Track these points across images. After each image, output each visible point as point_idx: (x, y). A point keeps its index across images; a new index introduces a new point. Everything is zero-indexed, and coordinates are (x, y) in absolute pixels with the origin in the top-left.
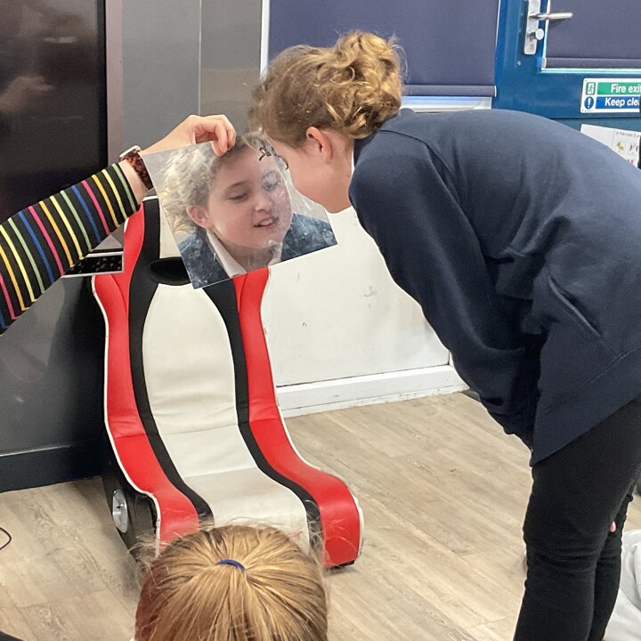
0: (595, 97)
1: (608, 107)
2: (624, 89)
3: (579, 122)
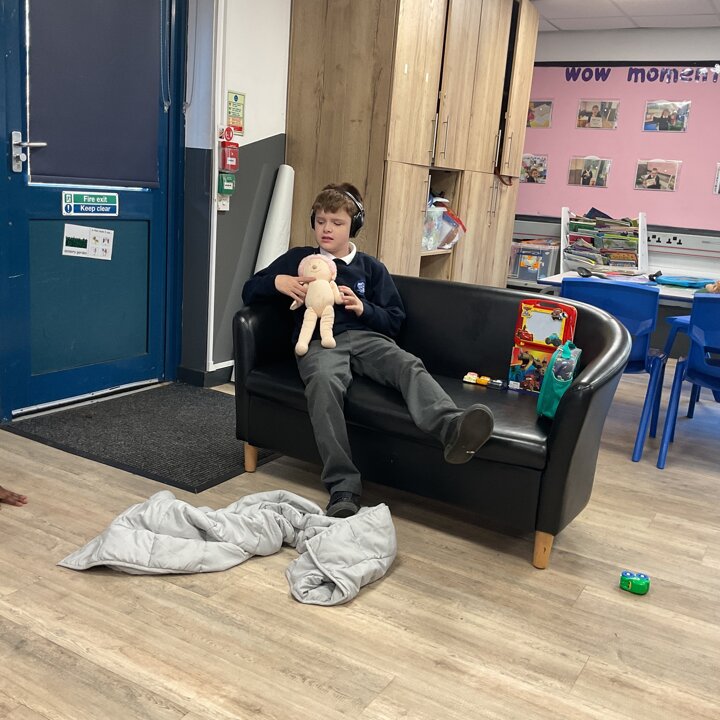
0: (72, 205)
1: (83, 212)
2: (93, 199)
3: (61, 222)
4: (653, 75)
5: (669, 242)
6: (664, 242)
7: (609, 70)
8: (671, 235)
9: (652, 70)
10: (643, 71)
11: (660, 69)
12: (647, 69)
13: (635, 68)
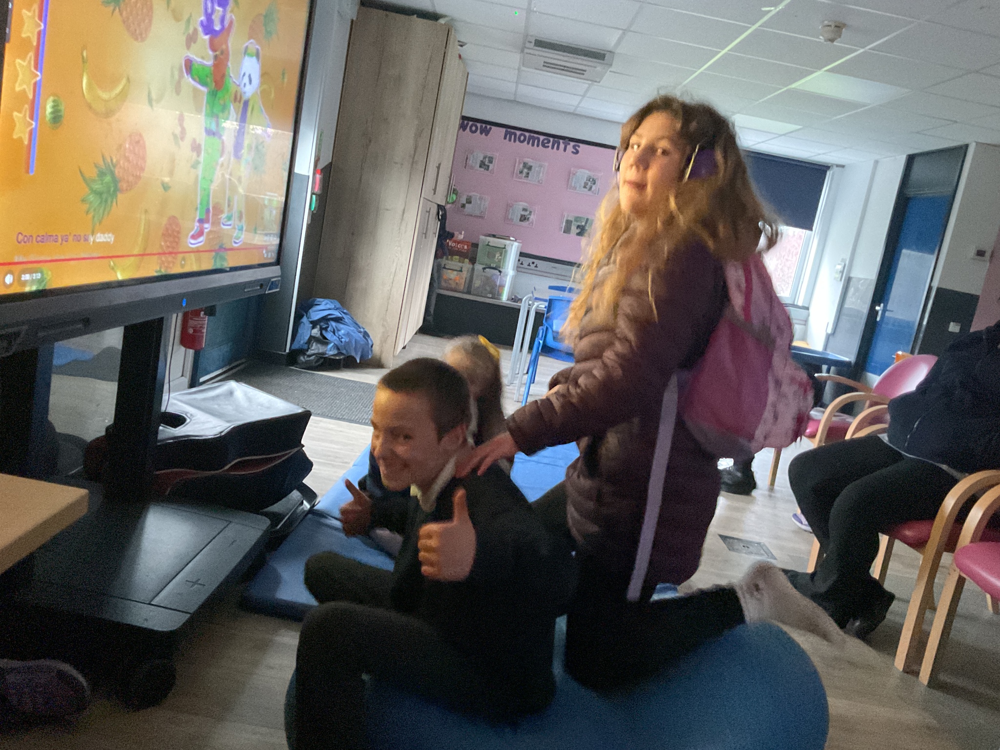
4: (522, 138)
5: (529, 265)
6: (525, 265)
7: (491, 128)
8: (531, 260)
9: (521, 135)
10: (515, 135)
11: (527, 134)
12: (518, 133)
13: (510, 130)
